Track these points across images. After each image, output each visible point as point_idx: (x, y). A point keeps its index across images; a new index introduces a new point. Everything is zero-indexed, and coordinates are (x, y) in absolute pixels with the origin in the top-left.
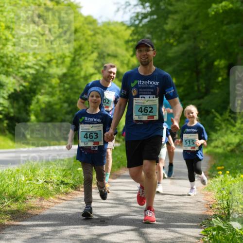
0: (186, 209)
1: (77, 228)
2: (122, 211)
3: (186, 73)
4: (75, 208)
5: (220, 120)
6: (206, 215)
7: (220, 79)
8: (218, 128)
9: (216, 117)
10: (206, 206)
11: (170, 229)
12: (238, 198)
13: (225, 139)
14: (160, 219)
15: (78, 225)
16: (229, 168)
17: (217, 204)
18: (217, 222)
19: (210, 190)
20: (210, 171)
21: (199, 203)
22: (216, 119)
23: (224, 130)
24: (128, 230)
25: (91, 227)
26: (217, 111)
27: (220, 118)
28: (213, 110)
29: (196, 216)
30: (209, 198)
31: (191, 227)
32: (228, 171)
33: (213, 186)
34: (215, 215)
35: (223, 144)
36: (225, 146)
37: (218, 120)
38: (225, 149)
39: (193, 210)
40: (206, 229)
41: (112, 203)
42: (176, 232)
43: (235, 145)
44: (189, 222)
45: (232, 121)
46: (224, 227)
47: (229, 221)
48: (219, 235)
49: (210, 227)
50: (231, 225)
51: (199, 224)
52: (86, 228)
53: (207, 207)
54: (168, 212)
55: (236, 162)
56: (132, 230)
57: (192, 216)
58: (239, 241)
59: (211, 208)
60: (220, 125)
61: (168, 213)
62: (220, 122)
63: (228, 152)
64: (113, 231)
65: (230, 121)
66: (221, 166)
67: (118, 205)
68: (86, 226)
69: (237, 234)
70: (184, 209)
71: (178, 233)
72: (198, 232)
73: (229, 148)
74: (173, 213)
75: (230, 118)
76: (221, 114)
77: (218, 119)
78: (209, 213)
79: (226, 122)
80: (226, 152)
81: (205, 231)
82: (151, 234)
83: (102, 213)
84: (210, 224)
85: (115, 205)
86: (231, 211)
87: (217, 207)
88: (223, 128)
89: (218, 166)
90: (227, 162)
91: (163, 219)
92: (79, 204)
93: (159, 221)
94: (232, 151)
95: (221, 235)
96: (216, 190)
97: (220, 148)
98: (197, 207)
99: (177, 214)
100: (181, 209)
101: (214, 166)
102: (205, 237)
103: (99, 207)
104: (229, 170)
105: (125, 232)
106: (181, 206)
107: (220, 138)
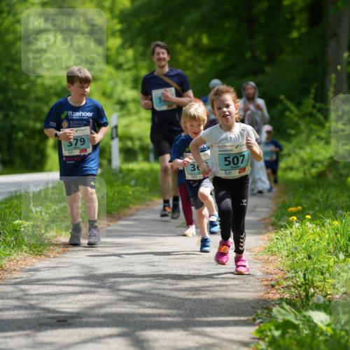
0: (226, 291)
1: (10, 337)
2: (100, 300)
3: (227, 25)
4: (8, 298)
5: (296, 115)
6: (265, 300)
7: (295, 34)
8: (293, 132)
9: (288, 109)
10: (266, 283)
11: (194, 329)
12: (326, 265)
13: (305, 153)
14: (175, 312)
15: (12, 330)
16: (312, 210)
17: (285, 279)
18: (283, 314)
19: (273, 254)
20: (276, 217)
21: (251, 278)
22: (287, 113)
23: (304, 135)
24: (111, 336)
25: (39, 334)
26: (290, 98)
27: (296, 112)
28: (282, 97)
29: (244, 304)
30: (271, 268)
31: (236, 324)
32: (308, 214)
33: (281, 244)
34: (281, 299)
35: (303, 162)
36: (306, 167)
37: (292, 116)
38: (307, 172)
39: (239, 291)
40: (263, 328)
41: (83, 286)
42: (205, 335)
43: (326, 163)
44: (232, 314)
45: (320, 116)
46: (296, 322)
47: (307, 310)
48: (287, 336)
49: (270, 322)
50: (310, 317)
51: (251, 318)
52: (28, 336)
53: (267, 285)
54: (191, 297)
55: (325, 196)
56: (120, 335)
57: (237, 303)
58: (322, 347)
59: (273, 286)
60: (296, 125)
61: (191, 299)
62: (296, 119)
63: (313, 177)
64: (83, 338)
65: (315, 117)
66: (297, 205)
67: (93, 289)
68: (28, 332)
69: (322, 333)
70: (222, 291)
71: (209, 336)
72: (248, 332)
73: (314, 171)
74: (201, 300)
75: (315, 111)
76: (298, 105)
77: (293, 113)
78: (271, 296)
79: (308, 119)
80: (309, 177)
81: (261, 331)
82: (156, 340)
83: (62, 306)
84: (271, 317)
85: (88, 289)
86: (312, 290)
87: (285, 283)
88: (302, 132)
89: (290, 206)
90: (308, 197)
91: (180, 312)
92: (15, 289)
93: (174, 316)
94: (321, 175)
95: (290, 338)
96: (285, 253)
97: (297, 170)
98: (249, 286)
99: (208, 301)
100: (217, 291)
101: (284, 206)
102: (261, 342)
103: (55, 295)
104: (311, 212)
105: (107, 340)
106: (216, 286)
107: (297, 150)
